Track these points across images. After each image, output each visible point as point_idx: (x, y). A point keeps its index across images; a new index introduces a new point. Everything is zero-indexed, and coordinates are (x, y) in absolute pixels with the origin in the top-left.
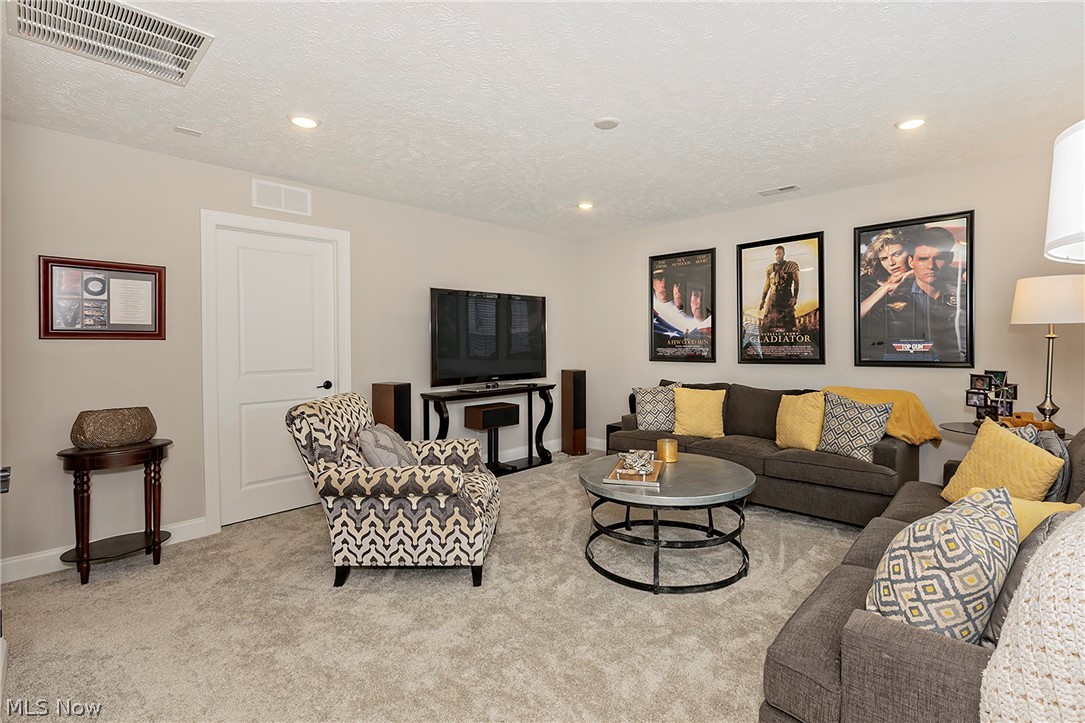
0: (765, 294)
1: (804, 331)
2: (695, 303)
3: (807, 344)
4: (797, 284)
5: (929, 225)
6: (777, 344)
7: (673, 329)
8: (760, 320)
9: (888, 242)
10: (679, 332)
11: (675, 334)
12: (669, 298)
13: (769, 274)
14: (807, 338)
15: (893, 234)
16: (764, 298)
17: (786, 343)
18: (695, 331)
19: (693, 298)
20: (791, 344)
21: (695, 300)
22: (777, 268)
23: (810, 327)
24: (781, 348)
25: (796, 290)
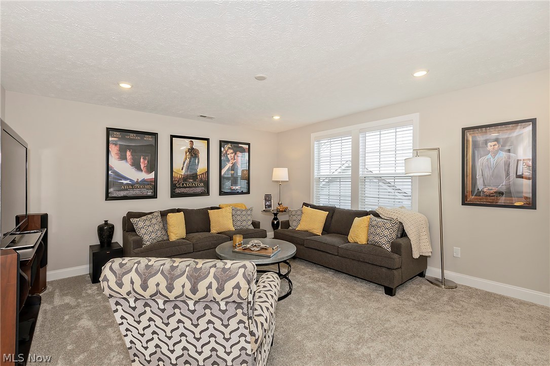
0: (184, 162)
1: (201, 181)
2: (143, 163)
3: (202, 187)
4: (198, 159)
5: (240, 145)
6: (189, 187)
7: (126, 179)
8: (182, 175)
9: (229, 148)
10: (131, 180)
11: (128, 182)
12: (123, 157)
13: (186, 153)
14: (202, 184)
15: (231, 145)
16: (184, 164)
17: (194, 187)
18: (144, 180)
19: (142, 160)
20: (196, 187)
21: (144, 162)
22: (190, 151)
23: (203, 179)
24: (191, 189)
25: (198, 162)
